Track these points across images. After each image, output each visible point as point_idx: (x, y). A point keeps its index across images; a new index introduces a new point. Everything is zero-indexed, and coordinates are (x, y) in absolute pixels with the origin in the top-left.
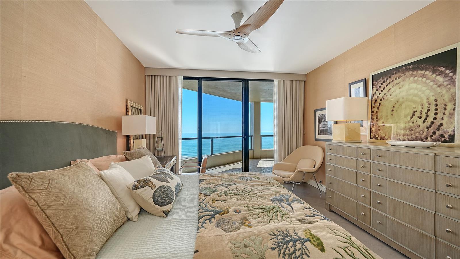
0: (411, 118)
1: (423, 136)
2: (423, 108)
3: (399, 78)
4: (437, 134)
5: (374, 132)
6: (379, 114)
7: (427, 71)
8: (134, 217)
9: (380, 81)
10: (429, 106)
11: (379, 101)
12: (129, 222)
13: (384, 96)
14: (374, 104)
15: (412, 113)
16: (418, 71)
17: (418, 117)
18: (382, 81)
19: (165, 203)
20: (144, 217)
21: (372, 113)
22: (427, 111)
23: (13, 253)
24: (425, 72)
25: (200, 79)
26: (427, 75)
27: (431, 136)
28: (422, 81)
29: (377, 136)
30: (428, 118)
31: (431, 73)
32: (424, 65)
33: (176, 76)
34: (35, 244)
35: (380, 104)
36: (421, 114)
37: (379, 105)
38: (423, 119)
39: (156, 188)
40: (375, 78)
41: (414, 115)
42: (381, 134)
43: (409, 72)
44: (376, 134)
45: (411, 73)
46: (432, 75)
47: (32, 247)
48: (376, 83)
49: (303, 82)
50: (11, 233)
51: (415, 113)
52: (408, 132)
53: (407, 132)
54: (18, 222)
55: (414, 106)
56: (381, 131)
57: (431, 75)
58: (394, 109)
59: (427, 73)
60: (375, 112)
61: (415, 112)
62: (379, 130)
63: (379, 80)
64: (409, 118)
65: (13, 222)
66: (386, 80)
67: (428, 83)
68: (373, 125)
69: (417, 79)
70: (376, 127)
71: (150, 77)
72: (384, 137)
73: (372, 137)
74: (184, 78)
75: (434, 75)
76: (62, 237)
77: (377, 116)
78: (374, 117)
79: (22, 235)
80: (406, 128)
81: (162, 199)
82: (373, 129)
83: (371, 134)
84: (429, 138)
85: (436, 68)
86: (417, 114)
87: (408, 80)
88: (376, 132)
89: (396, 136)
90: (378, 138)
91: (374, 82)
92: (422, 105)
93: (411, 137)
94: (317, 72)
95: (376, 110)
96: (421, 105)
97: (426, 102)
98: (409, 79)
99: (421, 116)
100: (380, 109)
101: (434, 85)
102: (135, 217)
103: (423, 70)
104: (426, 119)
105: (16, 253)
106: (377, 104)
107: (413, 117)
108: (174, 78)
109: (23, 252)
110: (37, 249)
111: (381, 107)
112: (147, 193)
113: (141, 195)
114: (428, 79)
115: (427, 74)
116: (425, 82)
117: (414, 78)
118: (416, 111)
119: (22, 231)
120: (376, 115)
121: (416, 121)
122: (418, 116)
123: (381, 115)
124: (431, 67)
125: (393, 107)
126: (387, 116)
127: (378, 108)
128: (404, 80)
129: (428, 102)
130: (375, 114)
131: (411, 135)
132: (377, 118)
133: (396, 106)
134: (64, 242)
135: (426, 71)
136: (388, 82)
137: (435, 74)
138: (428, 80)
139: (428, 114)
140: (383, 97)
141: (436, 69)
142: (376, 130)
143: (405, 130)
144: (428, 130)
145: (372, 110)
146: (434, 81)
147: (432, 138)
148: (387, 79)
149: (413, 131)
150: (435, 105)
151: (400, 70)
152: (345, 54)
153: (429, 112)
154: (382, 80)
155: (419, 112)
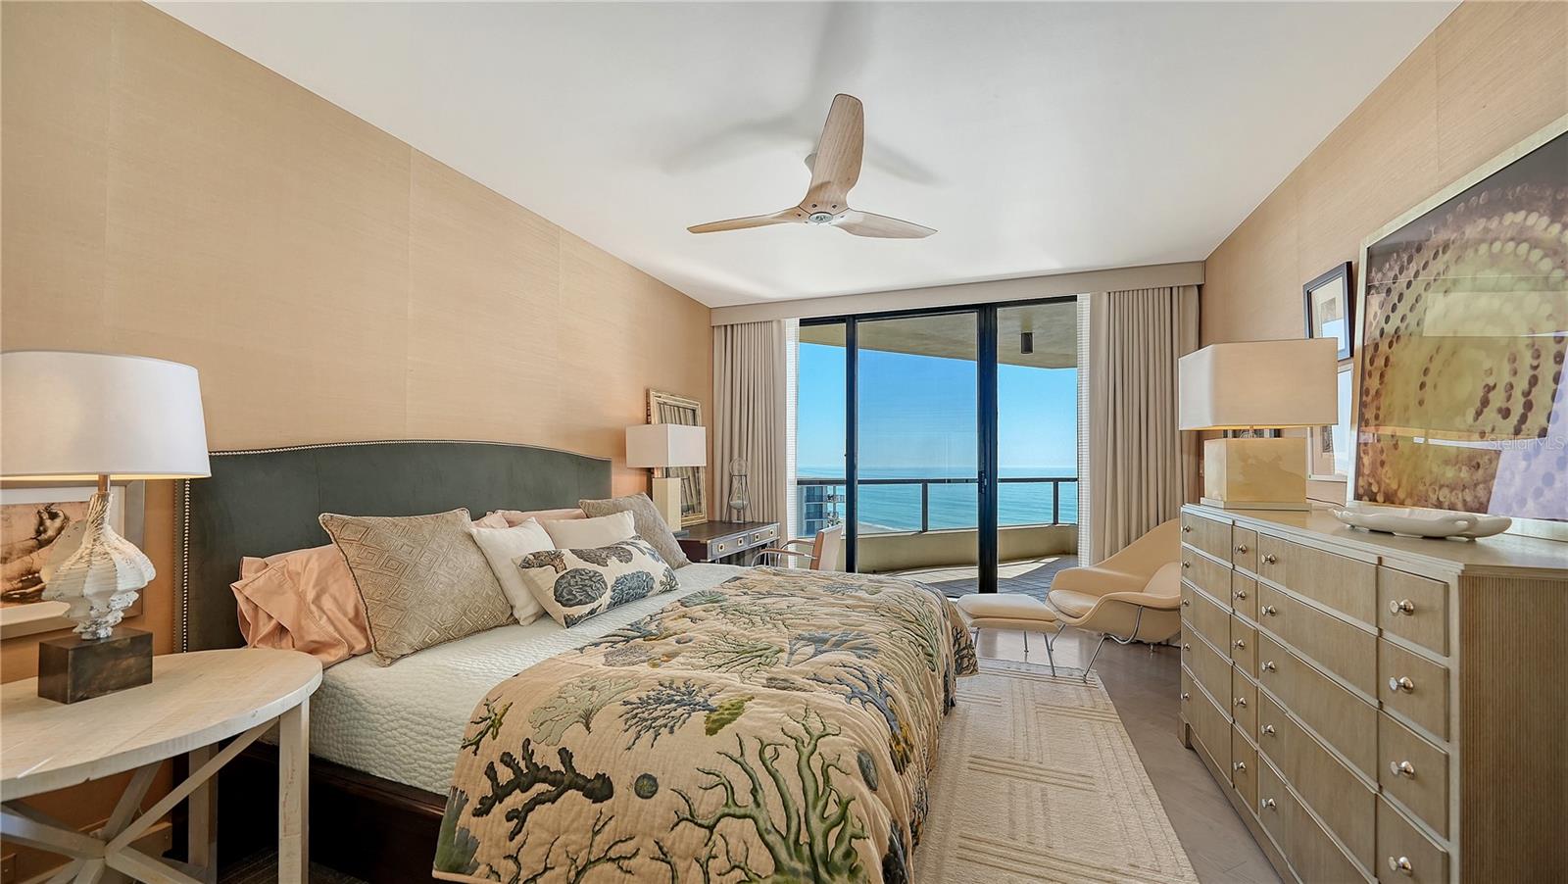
0: (1479, 414)
1: (1513, 490)
2: (1515, 373)
3: (1444, 252)
4: (1558, 485)
5: (1366, 471)
6: (1384, 402)
7: (1533, 211)
8: (523, 617)
9: (1391, 268)
10: (1535, 363)
11: (1384, 347)
12: (515, 627)
13: (1398, 328)
14: (1372, 363)
15: (1481, 393)
16: (1503, 215)
17: (1500, 411)
18: (1397, 268)
19: (571, 603)
20: (545, 623)
21: (1364, 398)
22: (1530, 383)
23: (317, 618)
24: (1525, 219)
25: (851, 320)
26: (1533, 227)
27: (1539, 493)
28: (1516, 255)
29: (1375, 489)
30: (1529, 414)
31: (1545, 217)
32: (1523, 188)
33: (779, 321)
34: (345, 614)
35: (1387, 359)
36: (1510, 396)
37: (1386, 365)
38: (1514, 418)
39: (565, 571)
40: (1376, 256)
41: (1485, 402)
42: (1387, 481)
43: (1475, 221)
44: (1371, 481)
45: (1481, 227)
46: (1548, 226)
47: (340, 616)
48: (1380, 275)
49: (1196, 288)
50: (325, 593)
51: (1491, 395)
52: (1464, 474)
53: (1462, 475)
54: (336, 581)
55: (1487, 364)
56: (1387, 468)
57: (1546, 229)
58: (1429, 380)
59: (1533, 218)
60: (1372, 392)
61: (1490, 389)
62: (1382, 463)
63: (1387, 265)
64: (1471, 413)
65: (331, 580)
66: (1406, 264)
67: (1536, 264)
68: (1366, 444)
69: (1501, 251)
70: (1375, 452)
71: (723, 328)
72: (1396, 491)
73: (1361, 491)
74: (803, 322)
75: (1556, 228)
76: (367, 610)
77: (1378, 408)
78: (1370, 415)
79: (335, 600)
80: (1460, 458)
81: (570, 593)
82: (1366, 460)
83: (1360, 478)
84: (1531, 504)
85: (1563, 195)
86: (1497, 399)
87: (1472, 255)
88: (1373, 474)
89: (1430, 490)
90: (1378, 498)
91: (1373, 274)
92: (1514, 360)
93: (1476, 497)
94: (1229, 248)
95: (1374, 383)
96: (1509, 360)
97: (1527, 346)
98: (1476, 250)
99: (1509, 405)
100: (1386, 379)
101: (1554, 269)
102: (526, 618)
103: (1522, 209)
104: (1523, 419)
105: (320, 618)
106: (1380, 362)
107: (1482, 411)
108: (775, 325)
109: (329, 618)
110: (346, 621)
111: (1389, 372)
112: (547, 577)
113: (536, 579)
114: (1535, 247)
115: (1533, 222)
116: (1526, 259)
117: (1491, 244)
118: (1495, 386)
119: (337, 595)
120: (1375, 403)
121: (1493, 430)
122: (1498, 405)
123: (1390, 405)
124: (1548, 193)
125: (1426, 372)
126: (1406, 408)
127: (1382, 376)
128: (1459, 257)
129: (1533, 346)
130: (1373, 401)
131: (1476, 485)
132: (1377, 417)
133: (1434, 368)
134: (368, 617)
135: (1530, 212)
136: (1413, 267)
137: (1559, 222)
138: (1537, 251)
139: (1530, 398)
140: (1396, 332)
141: (1563, 200)
142: (1373, 463)
143: (1457, 467)
144: (1529, 466)
145: (1366, 383)
146: (1556, 253)
147: (1542, 499)
148: (1410, 260)
149: (1481, 471)
150: (1555, 358)
151: (1448, 217)
152: (1299, 172)
153: (1533, 390)
154: (1396, 261)
155: (1503, 389)
